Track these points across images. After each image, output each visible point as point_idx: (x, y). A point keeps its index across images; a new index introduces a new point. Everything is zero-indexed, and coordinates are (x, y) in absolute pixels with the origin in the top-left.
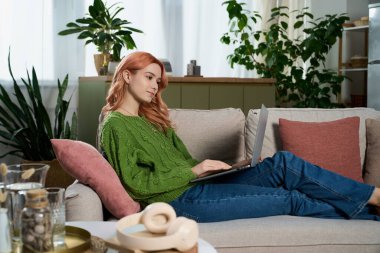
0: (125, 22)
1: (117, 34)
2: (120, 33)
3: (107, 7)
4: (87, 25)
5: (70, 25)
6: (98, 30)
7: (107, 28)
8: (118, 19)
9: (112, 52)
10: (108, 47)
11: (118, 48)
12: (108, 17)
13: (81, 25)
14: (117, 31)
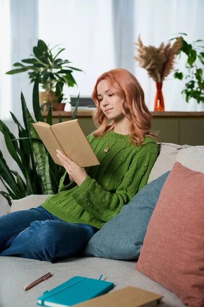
0: (67, 61)
1: (59, 72)
2: (62, 71)
3: (50, 48)
4: (32, 65)
5: (16, 65)
6: (42, 69)
7: (50, 67)
8: (60, 60)
9: (54, 90)
10: (51, 85)
11: (60, 86)
12: (51, 57)
13: (26, 65)
14: (59, 70)
